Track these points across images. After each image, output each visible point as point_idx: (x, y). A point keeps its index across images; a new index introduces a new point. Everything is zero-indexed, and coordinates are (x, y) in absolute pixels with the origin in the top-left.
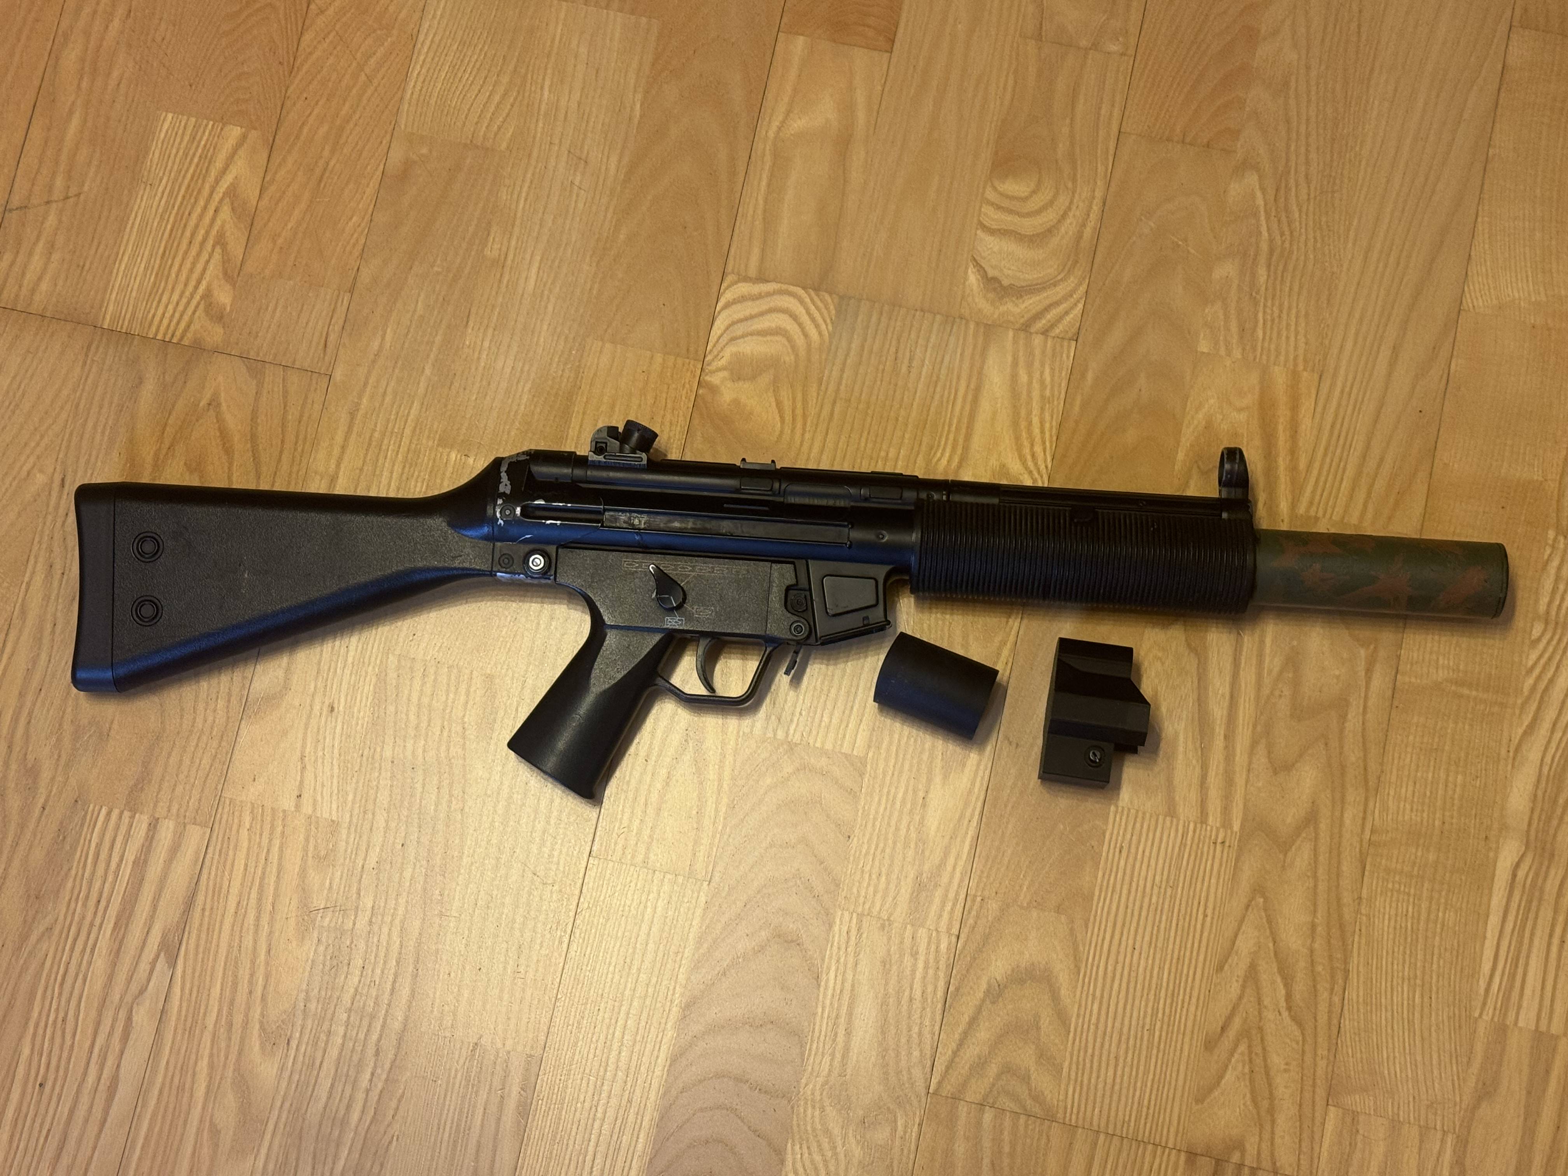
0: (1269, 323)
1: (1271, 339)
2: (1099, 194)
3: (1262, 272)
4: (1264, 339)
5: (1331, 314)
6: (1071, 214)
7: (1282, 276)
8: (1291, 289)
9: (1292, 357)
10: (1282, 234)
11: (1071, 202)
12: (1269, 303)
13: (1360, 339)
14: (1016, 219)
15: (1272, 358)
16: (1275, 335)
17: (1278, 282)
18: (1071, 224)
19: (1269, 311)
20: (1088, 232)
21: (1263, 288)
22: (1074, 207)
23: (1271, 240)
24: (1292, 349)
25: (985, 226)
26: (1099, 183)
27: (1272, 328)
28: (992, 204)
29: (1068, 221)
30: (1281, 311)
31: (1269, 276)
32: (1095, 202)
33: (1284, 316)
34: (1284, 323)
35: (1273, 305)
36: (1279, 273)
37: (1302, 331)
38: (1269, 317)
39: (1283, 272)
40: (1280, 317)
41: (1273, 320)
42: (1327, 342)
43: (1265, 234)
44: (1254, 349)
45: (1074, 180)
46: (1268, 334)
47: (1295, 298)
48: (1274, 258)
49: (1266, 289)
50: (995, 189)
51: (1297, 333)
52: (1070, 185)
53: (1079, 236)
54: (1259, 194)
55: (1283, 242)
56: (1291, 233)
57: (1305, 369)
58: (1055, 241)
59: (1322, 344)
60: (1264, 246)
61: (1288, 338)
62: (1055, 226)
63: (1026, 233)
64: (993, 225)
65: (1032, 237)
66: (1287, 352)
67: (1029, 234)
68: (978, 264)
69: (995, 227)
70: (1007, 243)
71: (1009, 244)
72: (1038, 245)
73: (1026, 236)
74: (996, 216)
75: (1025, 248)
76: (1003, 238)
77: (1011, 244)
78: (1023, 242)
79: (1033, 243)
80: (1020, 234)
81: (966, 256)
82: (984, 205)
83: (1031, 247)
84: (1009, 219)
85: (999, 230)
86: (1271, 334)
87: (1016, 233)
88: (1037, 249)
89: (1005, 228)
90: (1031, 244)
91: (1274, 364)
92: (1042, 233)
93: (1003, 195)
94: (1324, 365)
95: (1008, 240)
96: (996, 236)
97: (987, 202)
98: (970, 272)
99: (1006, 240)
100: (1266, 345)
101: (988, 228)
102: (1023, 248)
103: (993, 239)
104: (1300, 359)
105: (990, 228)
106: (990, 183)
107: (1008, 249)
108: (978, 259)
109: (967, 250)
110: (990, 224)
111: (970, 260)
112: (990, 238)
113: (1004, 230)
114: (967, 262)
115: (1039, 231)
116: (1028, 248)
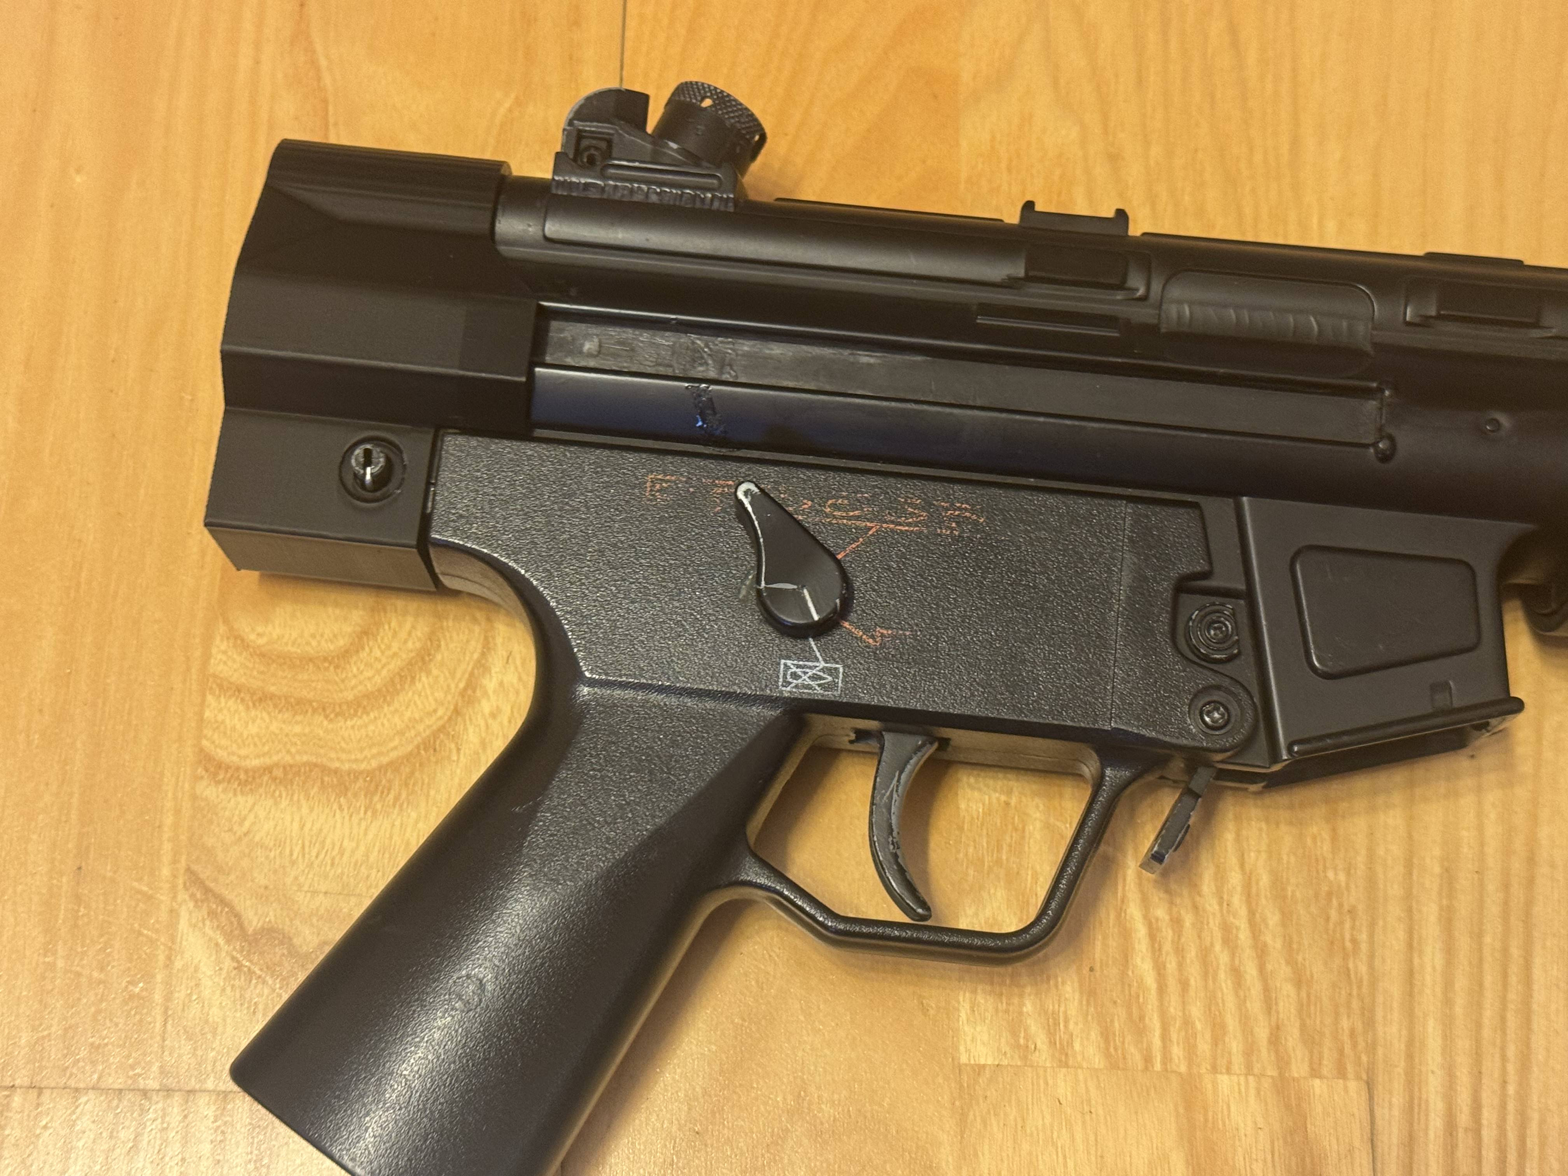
0: (1168, 934)
1: (1184, 985)
4: (1162, 989)
5: (1349, 869)
6: (490, 684)
9: (1262, 1033)
13: (1463, 943)
14: (318, 726)
15: (1204, 1046)
16: (1194, 972)
24: (1255, 1006)
25: (219, 766)
27: (1179, 952)
28: (236, 691)
29: (486, 707)
34: (1214, 924)
44: (1139, 1029)
46: (1171, 965)
50: (239, 641)
51: (1261, 952)
57: (1315, 1072)
59: (1347, 974)
61: (1236, 973)
62: (442, 729)
63: (354, 766)
64: (246, 757)
65: (377, 773)
66: (1245, 1021)
67: (363, 766)
68: (207, 890)
69: (256, 762)
70: (299, 808)
71: (305, 810)
72: (397, 799)
73: (356, 775)
74: (253, 729)
75: (359, 813)
76: (284, 794)
77: (311, 810)
78: (349, 794)
79: (382, 793)
80: (336, 771)
81: (166, 872)
82: (210, 698)
83: (379, 806)
84: (297, 729)
85: (268, 769)
86: (1181, 965)
87: (325, 770)
88: (396, 811)
89: (288, 759)
90: (376, 799)
91: (1214, 1069)
92: (408, 757)
93: (264, 656)
94: (1372, 1048)
95: (302, 797)
96: (261, 790)
97: (221, 687)
98: (183, 925)
99: (295, 798)
100: (1174, 1008)
101: (228, 767)
102: (351, 816)
103: (251, 799)
104: (1292, 1038)
105: (238, 769)
106: (222, 628)
107: (302, 827)
108: (205, 873)
109: (167, 846)
110: (239, 756)
111: (180, 881)
112: (240, 799)
113: (284, 768)
114: (174, 888)
115: (394, 755)
116: (369, 813)
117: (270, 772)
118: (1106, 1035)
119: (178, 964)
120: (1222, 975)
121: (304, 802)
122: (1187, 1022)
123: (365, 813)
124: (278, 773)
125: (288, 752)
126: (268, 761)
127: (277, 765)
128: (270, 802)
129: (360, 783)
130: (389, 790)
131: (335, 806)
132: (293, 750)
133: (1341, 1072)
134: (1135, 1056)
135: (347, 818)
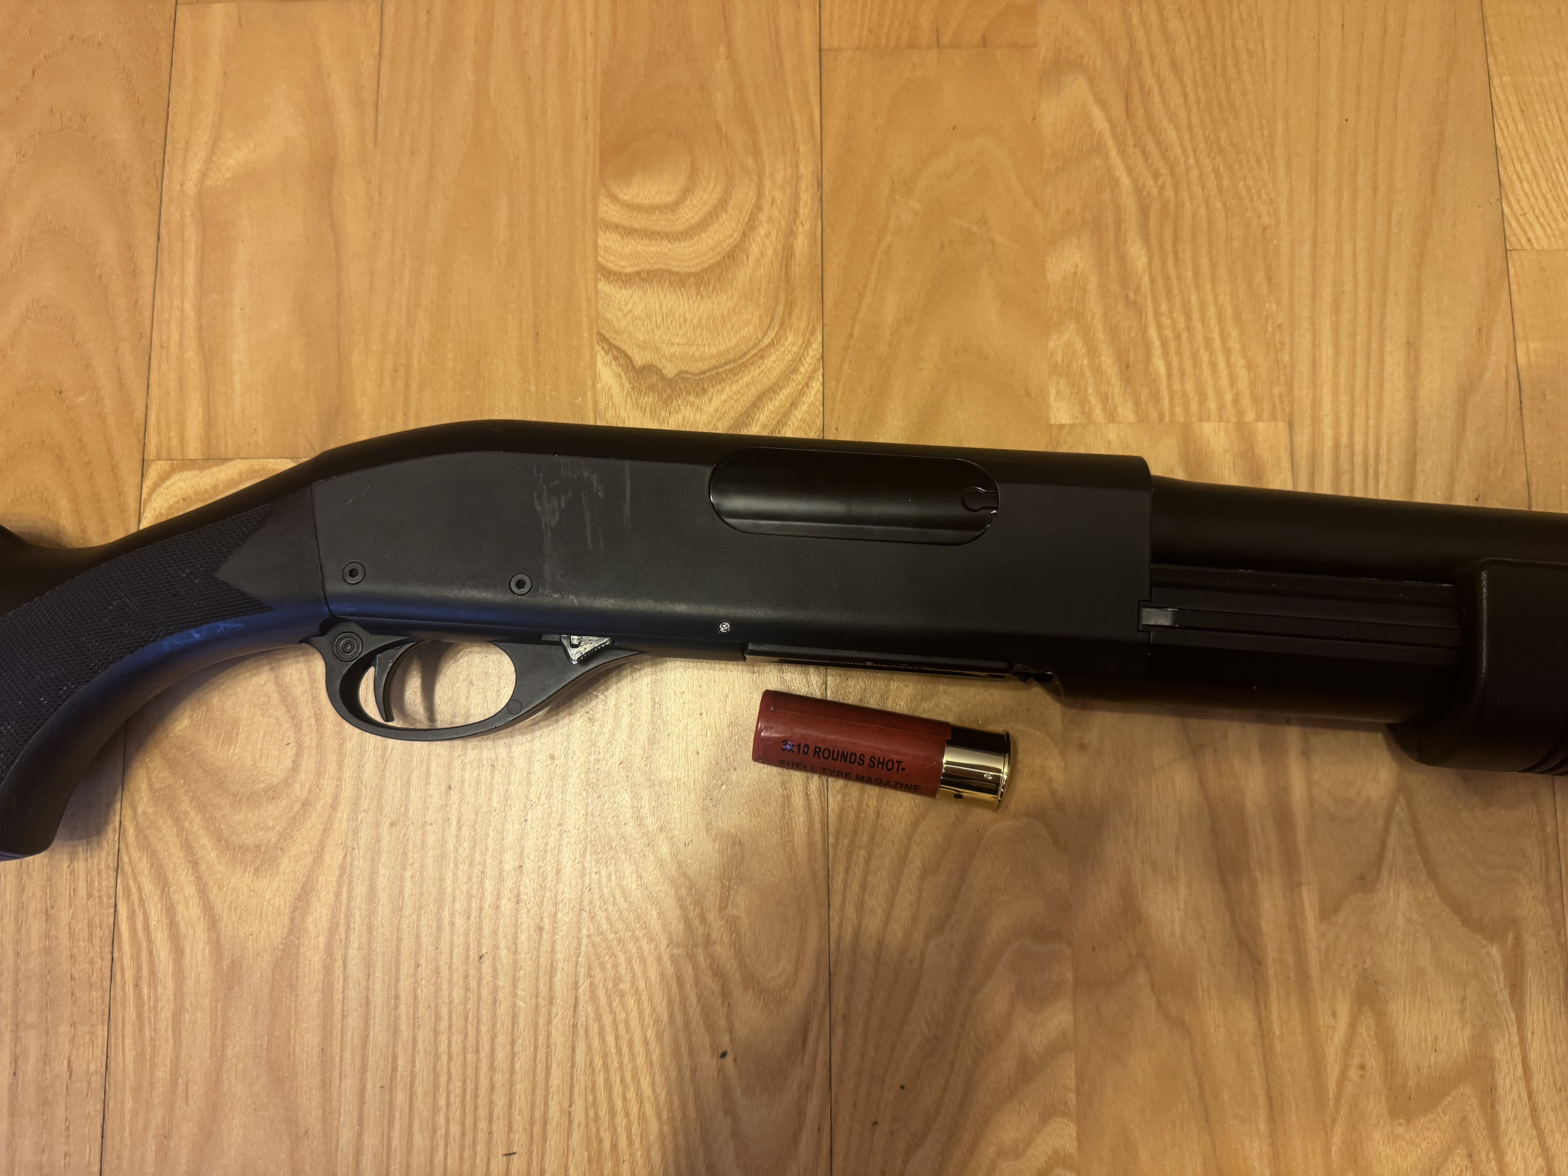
0: (1172, 344)
1: (1182, 373)
2: (806, 170)
3: (1137, 254)
4: (1169, 376)
5: (1279, 302)
6: (763, 217)
7: (1176, 253)
8: (1197, 273)
9: (1229, 398)
10: (1156, 175)
11: (760, 196)
12: (1164, 307)
13: (1345, 342)
14: (665, 247)
15: (1194, 407)
16: (1188, 365)
17: (1170, 263)
18: (767, 236)
19: (1166, 321)
20: (801, 244)
21: (1146, 280)
22: (766, 203)
23: (1139, 190)
24: (1224, 382)
25: (610, 272)
26: (802, 149)
27: (1179, 353)
28: (616, 227)
29: (762, 231)
30: (1188, 317)
31: (1150, 257)
32: (803, 185)
33: (1198, 326)
34: (1200, 338)
35: (1171, 310)
36: (1169, 246)
37: (1235, 345)
38: (1168, 332)
39: (1175, 244)
40: (1189, 329)
41: (1178, 337)
42: (1286, 358)
43: (1125, 181)
44: (1156, 398)
45: (757, 154)
46: (1175, 362)
47: (1208, 287)
48: (1152, 222)
49: (1152, 281)
50: (614, 198)
51: (1227, 352)
52: (750, 162)
53: (787, 255)
54: (1097, 114)
55: (1162, 188)
56: (1172, 169)
57: (1259, 418)
58: (743, 275)
59: (1277, 362)
60: (1129, 202)
61: (1213, 365)
62: (737, 246)
63: (688, 270)
64: (625, 267)
65: (701, 274)
66: (1219, 392)
67: (693, 270)
68: (611, 344)
69: (630, 270)
70: (658, 295)
71: (662, 296)
72: (714, 288)
73: (689, 275)
74: (627, 250)
75: (693, 297)
76: (649, 288)
77: (665, 296)
78: (687, 287)
79: (705, 285)
80: (678, 273)
81: (586, 334)
82: (600, 233)
83: (704, 293)
84: (652, 249)
85: (638, 274)
86: (1181, 362)
87: (670, 272)
88: (714, 295)
89: (649, 267)
90: (702, 288)
91: (1201, 419)
92: (718, 263)
93: (631, 207)
94: (1292, 403)
95: (659, 290)
96: (635, 286)
97: (606, 226)
98: (599, 363)
99: (656, 290)
100: (1176, 386)
101: (615, 274)
102: (688, 299)
103: (630, 292)
104: (1246, 400)
105: (621, 274)
106: (603, 191)
107: (661, 306)
108: (609, 335)
109: (585, 319)
110: (621, 267)
111: (595, 340)
112: (624, 291)
113: (648, 273)
114: (591, 345)
115: (710, 262)
116: (699, 297)
117: (640, 276)
118: (1137, 404)
119: (599, 386)
120: (1204, 366)
121: (660, 292)
122: (1184, 394)
123: (697, 297)
124: (644, 275)
125: (649, 263)
126: (637, 268)
127: (643, 271)
128: (641, 293)
129: (692, 280)
130: (709, 284)
131: (679, 294)
132: (651, 261)
133: (1274, 418)
134: (1154, 414)
135: (686, 301)
